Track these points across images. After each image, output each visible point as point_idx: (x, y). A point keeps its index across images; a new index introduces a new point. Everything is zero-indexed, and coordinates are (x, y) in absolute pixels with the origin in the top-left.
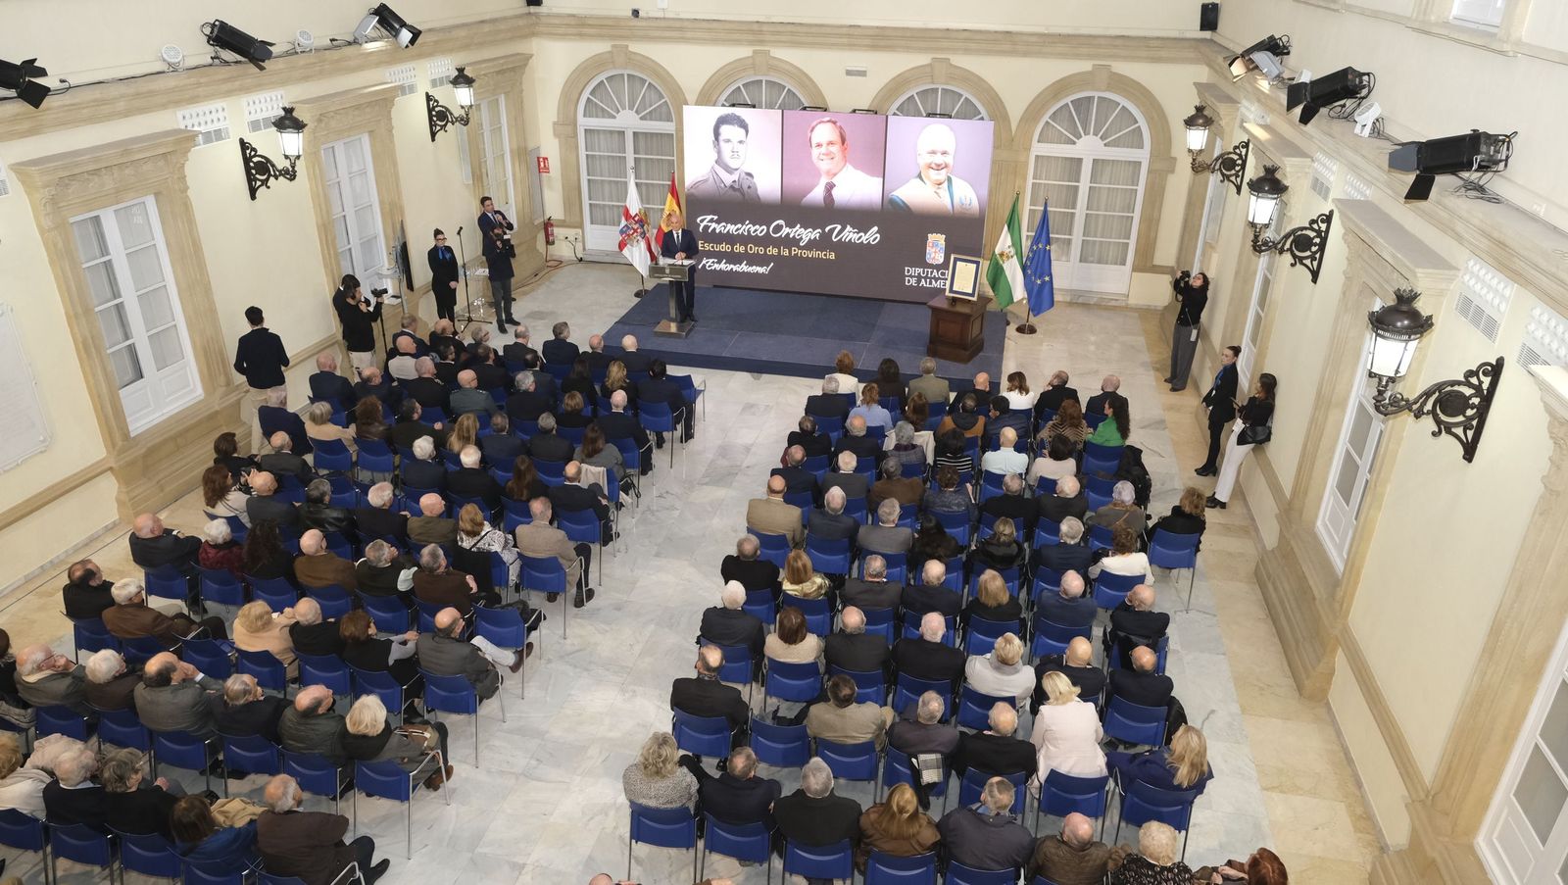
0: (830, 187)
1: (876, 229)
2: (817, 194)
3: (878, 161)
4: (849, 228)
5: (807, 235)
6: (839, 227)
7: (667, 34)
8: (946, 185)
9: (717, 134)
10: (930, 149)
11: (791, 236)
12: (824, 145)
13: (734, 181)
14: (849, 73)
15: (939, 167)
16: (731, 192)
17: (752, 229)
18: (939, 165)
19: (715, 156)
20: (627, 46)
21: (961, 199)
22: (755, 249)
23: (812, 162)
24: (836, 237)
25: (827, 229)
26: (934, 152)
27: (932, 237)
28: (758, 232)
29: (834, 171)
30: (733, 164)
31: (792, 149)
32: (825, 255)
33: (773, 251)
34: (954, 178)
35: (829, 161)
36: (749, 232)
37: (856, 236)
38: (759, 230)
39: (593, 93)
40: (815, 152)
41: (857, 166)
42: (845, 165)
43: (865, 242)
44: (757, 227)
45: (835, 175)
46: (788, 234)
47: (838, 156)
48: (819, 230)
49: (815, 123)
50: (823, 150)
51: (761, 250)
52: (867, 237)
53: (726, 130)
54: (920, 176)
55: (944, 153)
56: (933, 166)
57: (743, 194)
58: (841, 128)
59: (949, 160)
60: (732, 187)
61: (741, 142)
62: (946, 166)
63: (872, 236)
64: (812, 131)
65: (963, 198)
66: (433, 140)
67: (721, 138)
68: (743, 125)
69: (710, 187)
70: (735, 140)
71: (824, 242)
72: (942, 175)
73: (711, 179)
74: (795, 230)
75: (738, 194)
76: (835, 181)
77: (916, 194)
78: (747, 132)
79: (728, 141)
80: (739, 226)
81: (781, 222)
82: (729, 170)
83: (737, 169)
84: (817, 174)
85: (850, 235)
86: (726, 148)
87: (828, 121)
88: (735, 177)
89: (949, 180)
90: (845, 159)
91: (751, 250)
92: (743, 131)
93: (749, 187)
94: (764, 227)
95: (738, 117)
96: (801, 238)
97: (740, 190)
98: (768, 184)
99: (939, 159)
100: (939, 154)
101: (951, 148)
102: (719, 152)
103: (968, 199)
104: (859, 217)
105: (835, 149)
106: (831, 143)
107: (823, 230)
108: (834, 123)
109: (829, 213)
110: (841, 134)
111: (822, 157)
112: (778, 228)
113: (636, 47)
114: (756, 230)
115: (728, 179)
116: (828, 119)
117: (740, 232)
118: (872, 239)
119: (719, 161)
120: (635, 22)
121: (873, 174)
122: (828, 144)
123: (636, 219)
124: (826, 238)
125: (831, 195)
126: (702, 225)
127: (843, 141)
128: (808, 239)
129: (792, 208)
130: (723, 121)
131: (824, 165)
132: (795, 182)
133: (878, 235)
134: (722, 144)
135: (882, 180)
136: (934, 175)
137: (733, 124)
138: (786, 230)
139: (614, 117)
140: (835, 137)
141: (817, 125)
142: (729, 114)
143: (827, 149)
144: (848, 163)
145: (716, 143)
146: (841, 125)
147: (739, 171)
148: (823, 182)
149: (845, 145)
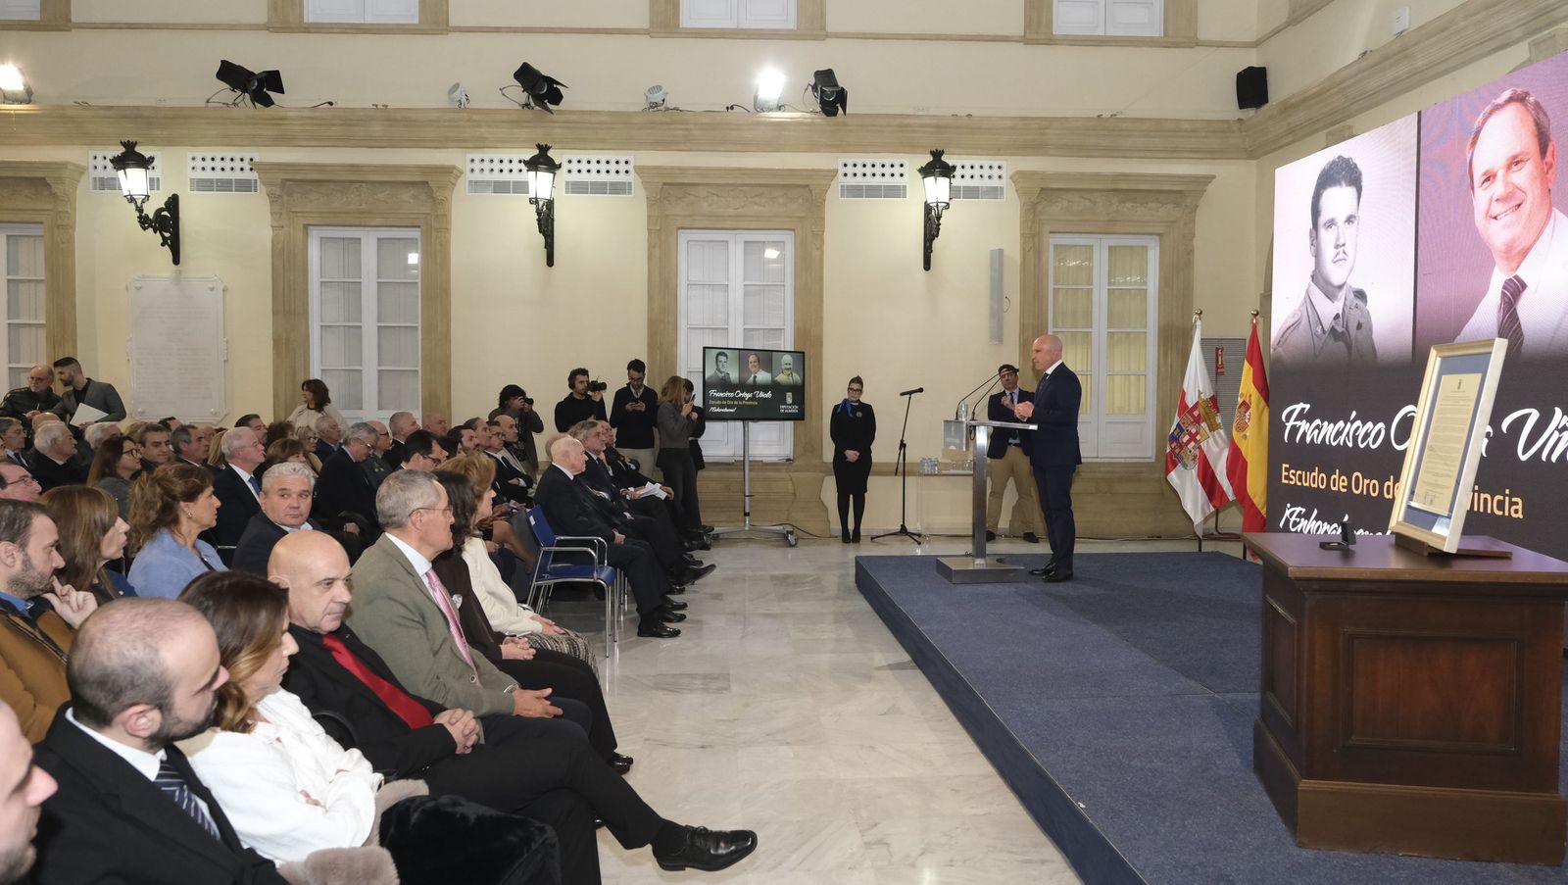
0: (1513, 292)
2: (1485, 320)
4: (1557, 415)
6: (1534, 416)
9: (1316, 212)
12: (1501, 173)
13: (1338, 316)
16: (1331, 343)
17: (1361, 433)
19: (1310, 266)
22: (1365, 485)
23: (1476, 231)
24: (1526, 449)
25: (1503, 425)
28: (1370, 439)
29: (1523, 244)
30: (1336, 275)
32: (1499, 505)
35: (1511, 217)
36: (1355, 439)
38: (1372, 433)
40: (1482, 199)
42: (1550, 211)
44: (1370, 425)
45: (1525, 253)
47: (1533, 197)
49: (1480, 119)
50: (1498, 188)
51: (1373, 487)
53: (1330, 200)
57: (1350, 346)
58: (1537, 106)
60: (1332, 331)
61: (1350, 219)
64: (1475, 138)
66: (927, 267)
67: (1323, 219)
68: (1355, 177)
69: (1301, 338)
70: (1341, 216)
71: (1497, 465)
73: (1305, 321)
75: (1341, 346)
76: (1522, 273)
78: (1360, 192)
79: (1332, 222)
80: (1341, 424)
81: (1410, 410)
82: (1331, 292)
83: (1341, 287)
84: (1488, 261)
85: (1562, 436)
86: (1326, 241)
87: (1510, 100)
88: (1339, 305)
90: (1549, 198)
91: (1357, 486)
92: (1353, 192)
93: (1359, 326)
94: (1381, 425)
95: (1348, 163)
97: (1345, 335)
98: (1392, 314)
102: (1317, 255)
106: (1515, 162)
107: (1497, 427)
108: (1524, 99)
110: (1536, 122)
111: (1497, 209)
112: (1405, 427)
114: (1367, 436)
115: (1328, 313)
116: (1506, 95)
117: (1342, 440)
119: (1317, 275)
122: (1509, 168)
123: (1196, 413)
125: (1515, 314)
126: (1289, 425)
127: (1543, 148)
130: (1326, 179)
131: (1501, 233)
134: (1322, 232)
137: (1340, 182)
140: (1523, 141)
141: (1483, 123)
142: (1334, 162)
143: (1506, 184)
144: (1557, 213)
145: (1314, 232)
146: (1539, 100)
147: (1345, 287)
148: (1498, 279)
149: (1548, 158)
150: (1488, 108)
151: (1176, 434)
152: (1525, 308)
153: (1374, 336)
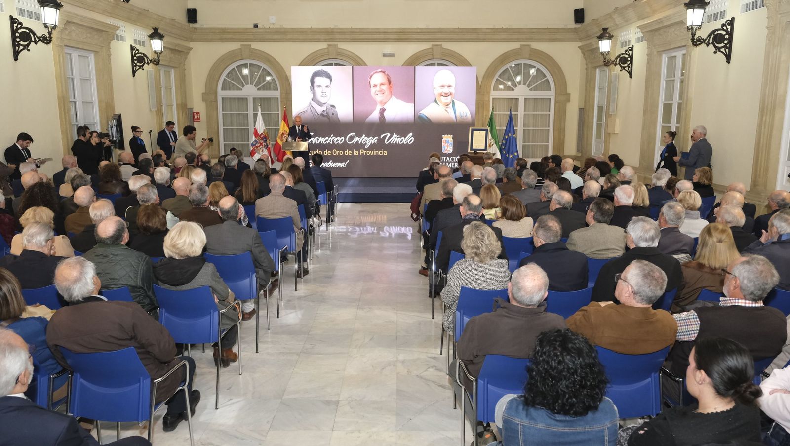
0: (383, 111)
1: (411, 134)
2: (375, 116)
3: (410, 94)
4: (395, 135)
5: (369, 141)
6: (389, 135)
7: (276, 36)
8: (451, 104)
9: (312, 82)
10: (441, 85)
11: (360, 143)
12: (378, 86)
13: (324, 111)
14: (384, 55)
15: (446, 95)
16: (322, 118)
17: (335, 140)
18: (446, 94)
19: (312, 96)
20: (250, 45)
21: (460, 113)
22: (337, 152)
23: (371, 96)
24: (387, 141)
25: (381, 137)
26: (443, 86)
27: (445, 137)
28: (339, 141)
29: (385, 102)
30: (322, 100)
31: (359, 89)
32: (381, 153)
33: (348, 152)
34: (455, 101)
35: (381, 95)
36: (333, 141)
37: (399, 140)
38: (340, 140)
39: (227, 76)
40: (373, 90)
41: (399, 97)
42: (391, 97)
43: (405, 143)
44: (338, 138)
45: (385, 103)
46: (358, 141)
47: (387, 92)
48: (377, 138)
49: (372, 73)
50: (378, 88)
51: (341, 153)
52: (406, 139)
53: (318, 80)
54: (436, 101)
55: (449, 86)
56: (443, 94)
57: (329, 119)
58: (388, 75)
59: (452, 90)
60: (322, 114)
61: (327, 87)
62: (451, 94)
63: (409, 139)
64: (371, 78)
65: (462, 112)
66: (134, 76)
67: (315, 85)
68: (329, 76)
69: (307, 116)
70: (324, 85)
71: (380, 145)
72: (449, 99)
73: (309, 110)
74: (362, 138)
75: (326, 118)
76: (385, 107)
77: (434, 111)
78: (331, 80)
79: (320, 86)
80: (327, 138)
81: (353, 134)
82: (320, 104)
83: (325, 103)
84: (375, 103)
85: (396, 139)
86: (318, 91)
87: (381, 71)
88: (324, 108)
89: (453, 102)
90: (391, 93)
91: (335, 153)
92: (328, 80)
93: (333, 114)
94: (343, 138)
95: (326, 72)
96: (366, 144)
97: (327, 116)
98: (344, 111)
99: (446, 90)
100: (446, 87)
101: (453, 84)
102: (314, 94)
103: (465, 113)
104: (401, 128)
105: (385, 88)
106: (382, 84)
107: (379, 137)
108: (384, 72)
109: (383, 126)
110: (388, 78)
111: (377, 93)
112: (352, 138)
113: (255, 46)
114: (337, 140)
115: (320, 109)
116: (380, 70)
117: (328, 142)
118: (409, 141)
119: (314, 99)
120: (256, 29)
121: (408, 102)
123: (262, 136)
124: (381, 141)
125: (383, 115)
127: (390, 83)
128: (370, 143)
129: (359, 125)
130: (316, 74)
131: (379, 98)
132: (361, 108)
133: (413, 138)
134: (316, 88)
135: (413, 104)
136: (443, 99)
137: (323, 76)
138: (356, 139)
139: (242, 90)
140: (385, 81)
141: (373, 74)
142: (320, 70)
143: (380, 88)
144: (393, 96)
145: (312, 88)
146: (389, 74)
147: (326, 104)
148: (378, 108)
149: (391, 85)
150: (374, 71)
151: (254, 143)
152: (386, 114)
153: (339, 116)
